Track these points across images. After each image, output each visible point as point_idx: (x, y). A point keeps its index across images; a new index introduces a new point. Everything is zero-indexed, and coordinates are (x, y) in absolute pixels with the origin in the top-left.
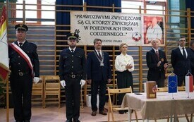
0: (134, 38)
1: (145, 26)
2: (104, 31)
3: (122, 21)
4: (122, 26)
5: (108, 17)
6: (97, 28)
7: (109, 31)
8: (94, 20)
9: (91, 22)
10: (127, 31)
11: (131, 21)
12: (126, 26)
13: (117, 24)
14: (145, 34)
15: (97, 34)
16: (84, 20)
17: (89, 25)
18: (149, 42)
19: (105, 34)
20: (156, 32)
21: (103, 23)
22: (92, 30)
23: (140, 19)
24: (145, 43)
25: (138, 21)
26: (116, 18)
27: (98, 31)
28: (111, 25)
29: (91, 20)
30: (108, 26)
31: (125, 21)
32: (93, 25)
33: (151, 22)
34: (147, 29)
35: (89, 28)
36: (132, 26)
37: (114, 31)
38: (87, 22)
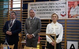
0: (61, 15)
1: (69, 7)
2: (44, 12)
3: (54, 5)
4: (54, 8)
5: (46, 4)
6: (40, 10)
7: (47, 12)
8: (39, 6)
9: (37, 7)
10: (57, 11)
11: (60, 5)
12: (57, 8)
13: (51, 7)
14: (69, 12)
15: (40, 13)
16: (34, 6)
17: (36, 9)
18: (72, 17)
19: (44, 13)
20: (76, 10)
21: (43, 7)
22: (38, 12)
23: (66, 3)
24: (69, 17)
25: (64, 5)
26: (51, 4)
27: (41, 12)
28: (48, 8)
29: (37, 6)
30: (46, 9)
31: (57, 5)
32: (38, 9)
33: (73, 5)
34: (70, 9)
35: (36, 11)
36: (61, 8)
37: (50, 11)
38: (35, 8)
